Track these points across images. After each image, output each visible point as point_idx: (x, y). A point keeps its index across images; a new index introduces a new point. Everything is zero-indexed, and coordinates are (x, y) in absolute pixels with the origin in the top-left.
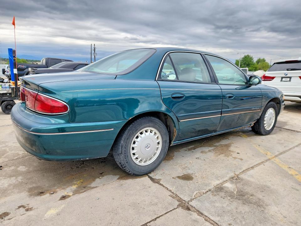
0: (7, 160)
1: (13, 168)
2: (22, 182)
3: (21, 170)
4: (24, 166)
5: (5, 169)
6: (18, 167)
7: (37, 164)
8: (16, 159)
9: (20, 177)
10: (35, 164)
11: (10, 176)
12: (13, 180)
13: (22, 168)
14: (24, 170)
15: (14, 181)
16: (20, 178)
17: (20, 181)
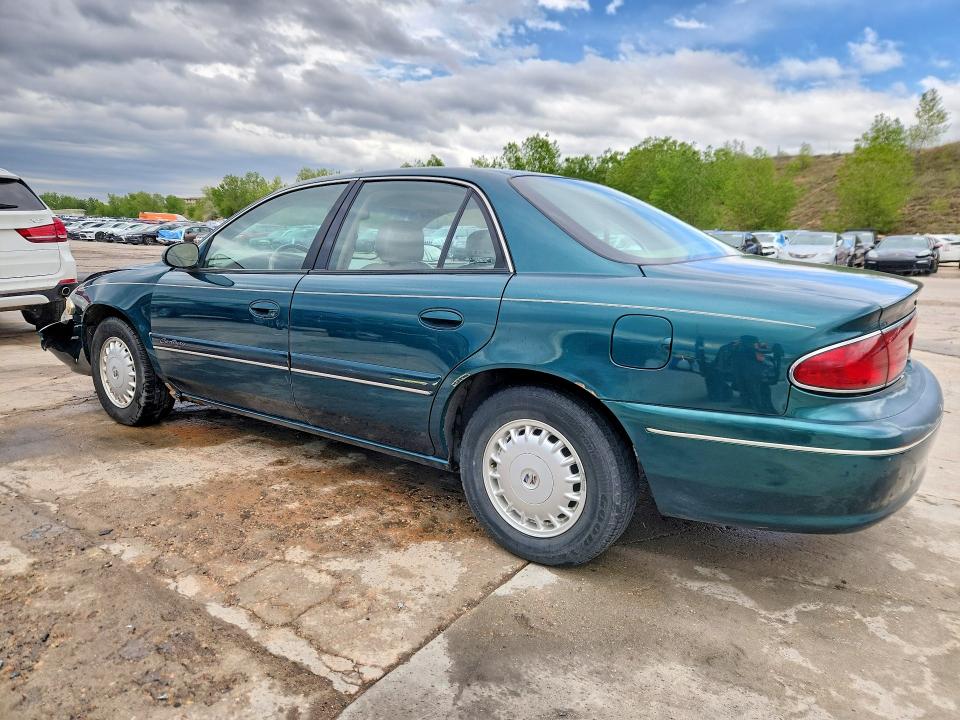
0: (942, 616)
1: (928, 577)
2: (916, 533)
3: (906, 560)
4: (894, 565)
5: (952, 585)
6: (911, 573)
7: (853, 554)
8: (906, 603)
9: (915, 544)
10: (859, 555)
11: (940, 558)
12: (935, 546)
13: (902, 563)
14: (899, 556)
15: (933, 543)
16: (918, 542)
17: (918, 538)
